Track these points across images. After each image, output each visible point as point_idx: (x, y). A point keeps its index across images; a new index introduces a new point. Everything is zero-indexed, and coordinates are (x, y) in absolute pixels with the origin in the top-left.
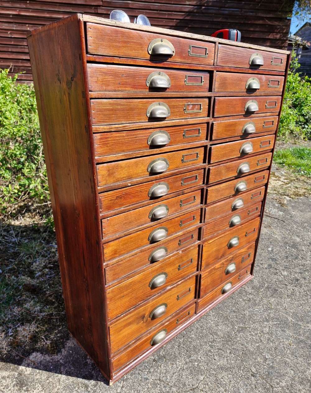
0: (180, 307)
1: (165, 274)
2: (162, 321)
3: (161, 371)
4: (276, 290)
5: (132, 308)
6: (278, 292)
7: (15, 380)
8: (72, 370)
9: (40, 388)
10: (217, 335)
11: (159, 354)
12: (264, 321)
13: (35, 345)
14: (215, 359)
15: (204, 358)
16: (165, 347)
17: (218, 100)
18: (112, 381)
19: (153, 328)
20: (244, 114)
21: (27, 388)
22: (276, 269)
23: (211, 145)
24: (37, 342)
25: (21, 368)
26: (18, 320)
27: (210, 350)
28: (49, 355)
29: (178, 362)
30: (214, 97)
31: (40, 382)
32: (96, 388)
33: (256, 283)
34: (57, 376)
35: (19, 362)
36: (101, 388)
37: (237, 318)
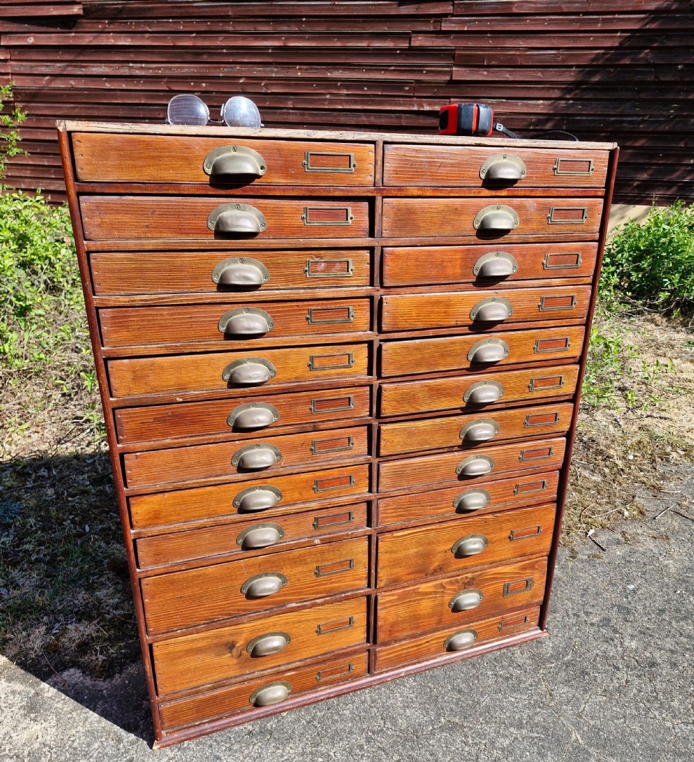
0: (326, 649)
1: (280, 576)
2: (279, 666)
3: (250, 753)
4: (584, 673)
5: (202, 622)
6: (586, 677)
7: (26, 699)
8: (113, 710)
9: (54, 721)
10: (395, 724)
11: (265, 725)
12: (512, 725)
13: (81, 657)
15: (342, 755)
16: (283, 717)
17: (392, 253)
18: (158, 744)
19: (257, 674)
20: (475, 280)
21: (36, 716)
22: (615, 631)
23: (381, 341)
24: (85, 653)
25: (44, 685)
26: (76, 613)
27: (362, 745)
28: (92, 677)
29: (288, 748)
30: (382, 247)
31: (58, 714)
32: (130, 748)
33: (548, 649)
34: (86, 713)
35: (44, 676)
36: (138, 750)
37: (458, 704)
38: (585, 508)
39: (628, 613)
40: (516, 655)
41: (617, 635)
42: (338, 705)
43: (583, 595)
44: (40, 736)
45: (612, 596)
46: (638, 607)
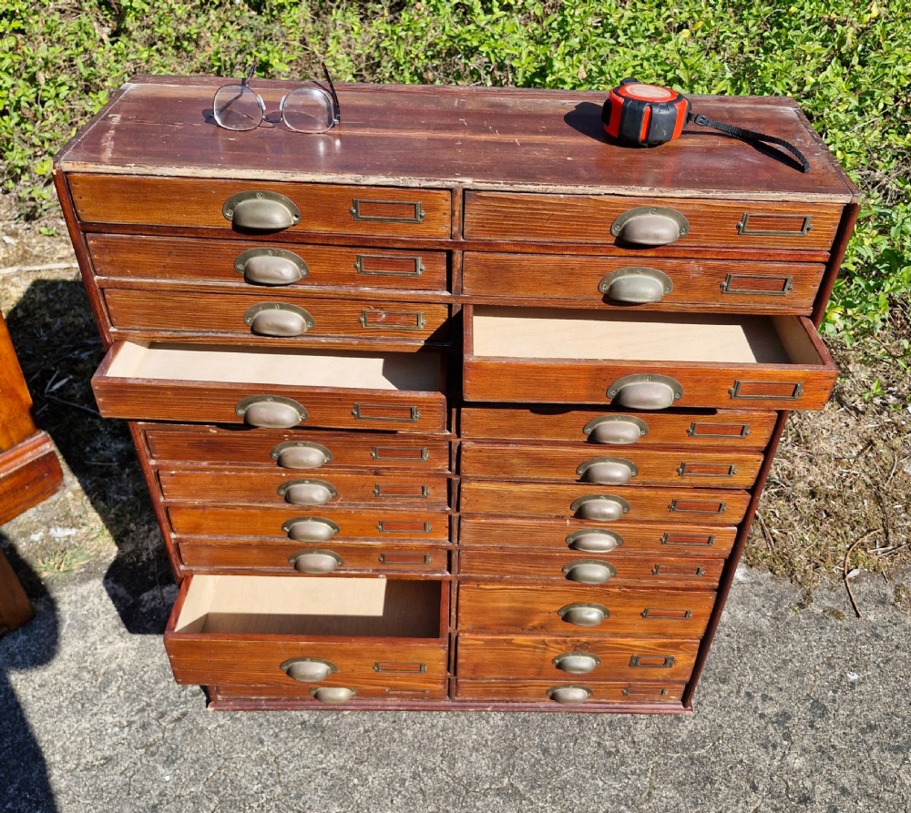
3: (293, 747)
4: (709, 779)
6: (709, 786)
10: (452, 766)
11: (322, 719)
14: (392, 801)
15: (379, 784)
16: (343, 715)
18: (214, 705)
22: (787, 737)
27: (405, 780)
29: (331, 755)
30: (463, 305)
33: (683, 732)
36: (196, 704)
37: (534, 766)
38: (869, 531)
39: (822, 716)
40: (638, 726)
41: (786, 743)
42: (405, 720)
43: (777, 670)
44: (120, 656)
45: (816, 683)
46: (841, 712)
